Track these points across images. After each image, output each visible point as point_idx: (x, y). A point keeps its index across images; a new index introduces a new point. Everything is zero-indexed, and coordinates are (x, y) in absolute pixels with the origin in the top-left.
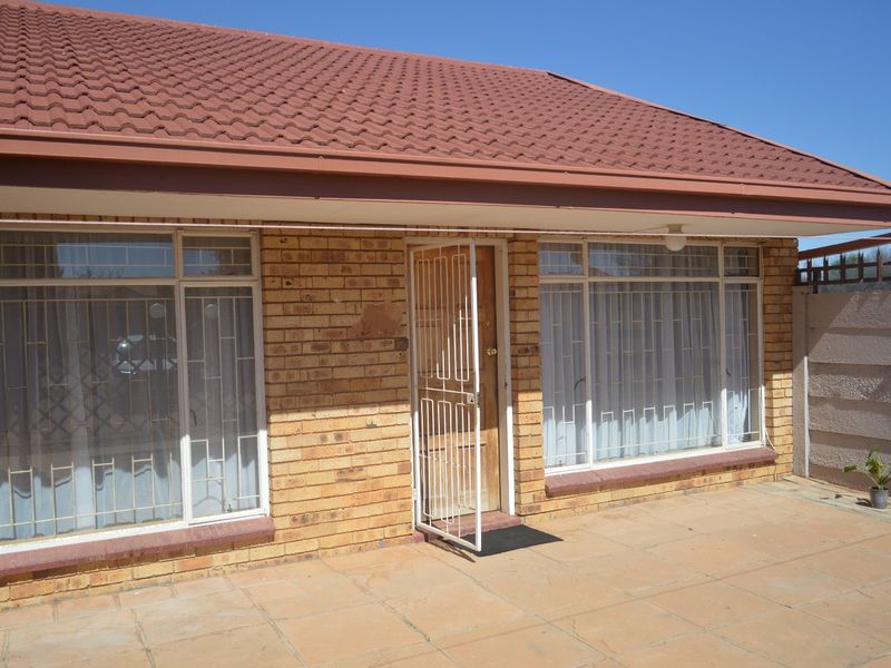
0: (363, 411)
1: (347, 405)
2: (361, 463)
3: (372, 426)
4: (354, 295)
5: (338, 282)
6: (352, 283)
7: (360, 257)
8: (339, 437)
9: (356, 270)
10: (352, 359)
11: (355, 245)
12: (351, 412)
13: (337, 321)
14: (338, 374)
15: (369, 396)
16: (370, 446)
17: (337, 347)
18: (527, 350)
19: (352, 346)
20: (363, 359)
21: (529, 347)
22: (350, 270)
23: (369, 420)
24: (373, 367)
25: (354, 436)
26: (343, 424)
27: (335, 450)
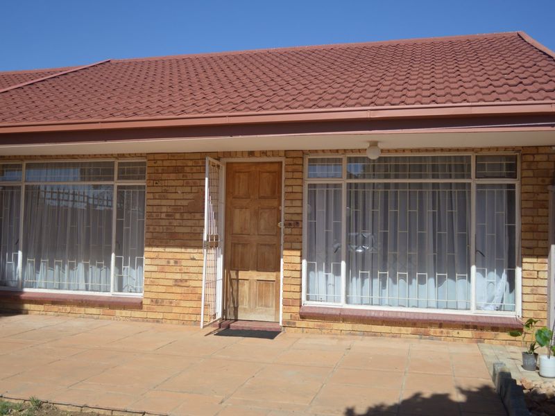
0: (189, 250)
1: (181, 246)
2: (186, 278)
3: (193, 259)
4: (188, 189)
5: (180, 182)
6: (188, 183)
7: (192, 169)
8: (176, 262)
9: (189, 176)
10: (185, 223)
11: (190, 163)
12: (183, 250)
13: (179, 203)
14: (178, 230)
15: (192, 243)
16: (192, 270)
17: (178, 216)
18: (290, 224)
19: (186, 216)
20: (190, 223)
21: (292, 222)
22: (186, 177)
23: (192, 256)
24: (196, 228)
25: (184, 263)
26: (179, 256)
27: (173, 269)
